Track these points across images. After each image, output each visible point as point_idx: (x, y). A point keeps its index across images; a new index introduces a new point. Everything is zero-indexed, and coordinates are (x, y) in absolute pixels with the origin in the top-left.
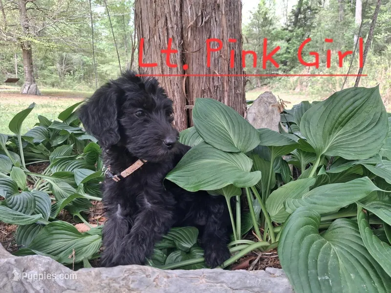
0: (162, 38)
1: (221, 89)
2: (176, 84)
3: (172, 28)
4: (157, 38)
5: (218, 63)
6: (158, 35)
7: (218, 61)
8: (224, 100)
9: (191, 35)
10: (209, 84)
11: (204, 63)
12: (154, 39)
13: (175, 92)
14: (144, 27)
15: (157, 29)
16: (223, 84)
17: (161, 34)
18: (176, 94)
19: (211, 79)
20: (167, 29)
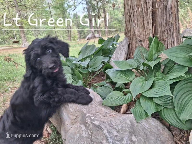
0: (143, 8)
1: (173, 29)
2: (150, 29)
3: (149, 3)
4: (140, 9)
5: (171, 17)
6: (141, 7)
7: (171, 16)
8: (174, 34)
9: (158, 5)
10: (167, 27)
11: (164, 18)
12: (139, 10)
13: (150, 33)
14: (133, 4)
15: (141, 5)
16: (173, 26)
17: (143, 7)
18: (150, 34)
19: (168, 25)
20: (146, 4)
